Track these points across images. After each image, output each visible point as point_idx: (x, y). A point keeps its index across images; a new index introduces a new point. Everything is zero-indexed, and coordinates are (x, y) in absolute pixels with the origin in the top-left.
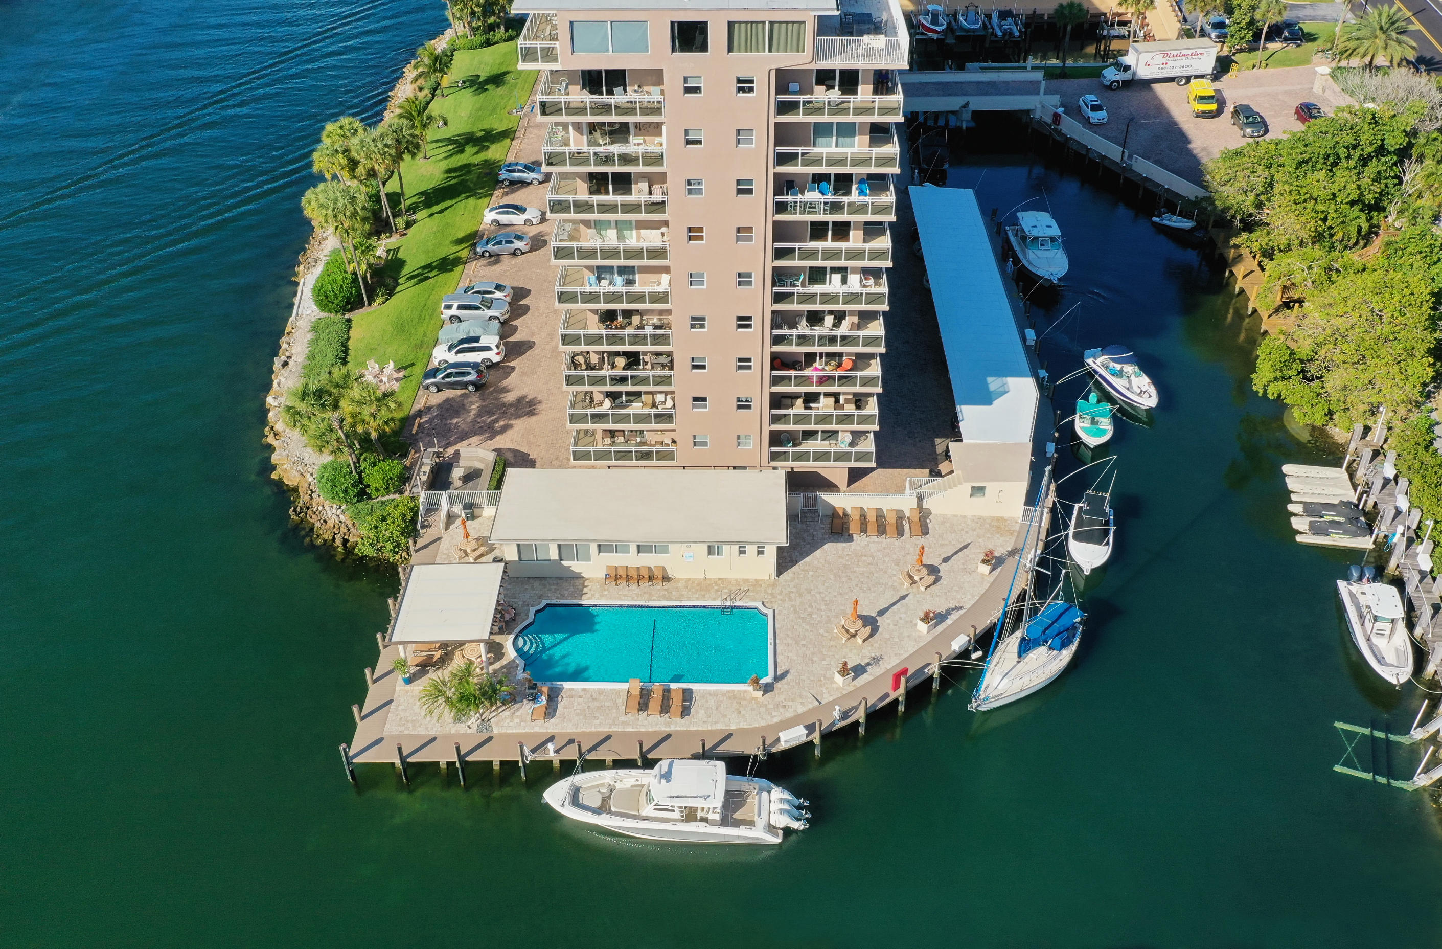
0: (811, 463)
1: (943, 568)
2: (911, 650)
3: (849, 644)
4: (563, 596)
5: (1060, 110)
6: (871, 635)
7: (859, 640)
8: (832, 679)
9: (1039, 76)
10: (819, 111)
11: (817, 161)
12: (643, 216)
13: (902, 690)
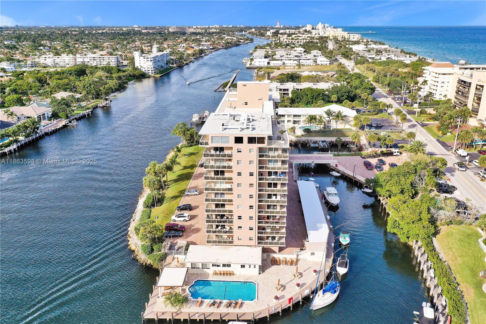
0: (269, 245)
1: (304, 273)
2: (294, 294)
3: (277, 292)
4: (202, 278)
5: (337, 164)
6: (283, 290)
7: (280, 291)
8: (273, 301)
9: (332, 155)
10: (269, 157)
11: (269, 168)
12: (227, 181)
13: (291, 304)
